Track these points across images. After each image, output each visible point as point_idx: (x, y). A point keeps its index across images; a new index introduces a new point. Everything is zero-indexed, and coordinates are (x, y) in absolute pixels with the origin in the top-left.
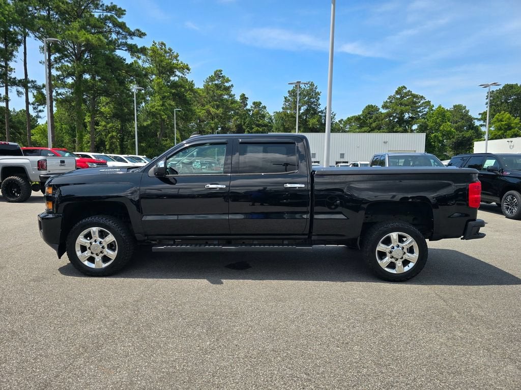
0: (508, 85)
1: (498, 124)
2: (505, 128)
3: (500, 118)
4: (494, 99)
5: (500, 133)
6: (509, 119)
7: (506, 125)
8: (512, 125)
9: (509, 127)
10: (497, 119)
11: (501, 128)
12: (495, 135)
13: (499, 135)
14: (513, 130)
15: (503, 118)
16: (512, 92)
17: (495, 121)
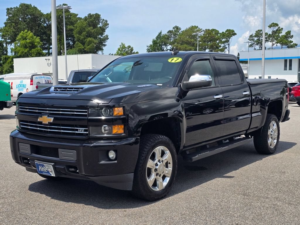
0: (24, 4)
1: (23, 42)
2: (29, 46)
3: (25, 35)
4: (13, 16)
5: (26, 50)
6: (32, 37)
7: (30, 43)
8: (36, 44)
9: (33, 46)
10: (22, 36)
11: (26, 46)
12: (22, 52)
13: (26, 53)
14: (36, 48)
15: (27, 36)
16: (29, 12)
17: (20, 39)
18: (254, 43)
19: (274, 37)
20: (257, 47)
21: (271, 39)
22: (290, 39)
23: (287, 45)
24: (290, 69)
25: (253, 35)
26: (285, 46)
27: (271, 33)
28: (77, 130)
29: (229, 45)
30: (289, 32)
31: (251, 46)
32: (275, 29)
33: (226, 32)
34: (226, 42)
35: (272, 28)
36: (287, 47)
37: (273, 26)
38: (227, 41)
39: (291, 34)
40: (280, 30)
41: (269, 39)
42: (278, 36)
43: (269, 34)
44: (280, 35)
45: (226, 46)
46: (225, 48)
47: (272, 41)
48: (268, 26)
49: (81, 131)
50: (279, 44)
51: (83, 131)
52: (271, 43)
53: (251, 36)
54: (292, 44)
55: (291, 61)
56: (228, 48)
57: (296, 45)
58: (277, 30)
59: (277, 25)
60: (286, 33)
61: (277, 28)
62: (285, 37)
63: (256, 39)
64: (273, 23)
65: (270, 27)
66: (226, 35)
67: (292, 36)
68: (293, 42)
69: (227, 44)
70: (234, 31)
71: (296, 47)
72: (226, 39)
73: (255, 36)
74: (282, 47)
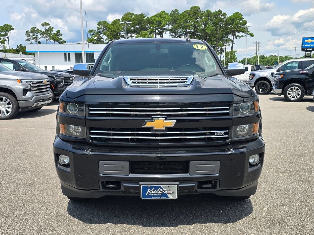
18: (30, 38)
19: (47, 34)
20: (34, 41)
21: (44, 35)
22: (60, 37)
23: (59, 41)
24: (69, 60)
25: (29, 31)
26: (56, 42)
27: (44, 31)
28: (213, 134)
29: (8, 38)
30: (59, 31)
31: (28, 40)
32: (47, 27)
33: (4, 26)
34: (5, 35)
35: (44, 26)
36: (59, 43)
37: (46, 25)
38: (7, 35)
39: (61, 33)
40: (51, 29)
41: (43, 35)
42: (51, 33)
43: (42, 31)
44: (52, 33)
45: (5, 39)
46: (5, 41)
47: (46, 37)
48: (41, 25)
49: (219, 134)
50: (51, 40)
51: (222, 134)
52: (45, 39)
53: (27, 32)
54: (62, 41)
55: (69, 54)
56: (7, 41)
57: (65, 42)
58: (49, 29)
59: (48, 24)
60: (57, 32)
61: (49, 27)
62: (56, 34)
63: (31, 34)
64: (45, 23)
65: (43, 25)
66: (5, 29)
67: (61, 35)
68: (62, 39)
69: (6, 37)
70: (12, 26)
71: (65, 43)
72: (5, 32)
73: (31, 32)
74: (54, 43)
